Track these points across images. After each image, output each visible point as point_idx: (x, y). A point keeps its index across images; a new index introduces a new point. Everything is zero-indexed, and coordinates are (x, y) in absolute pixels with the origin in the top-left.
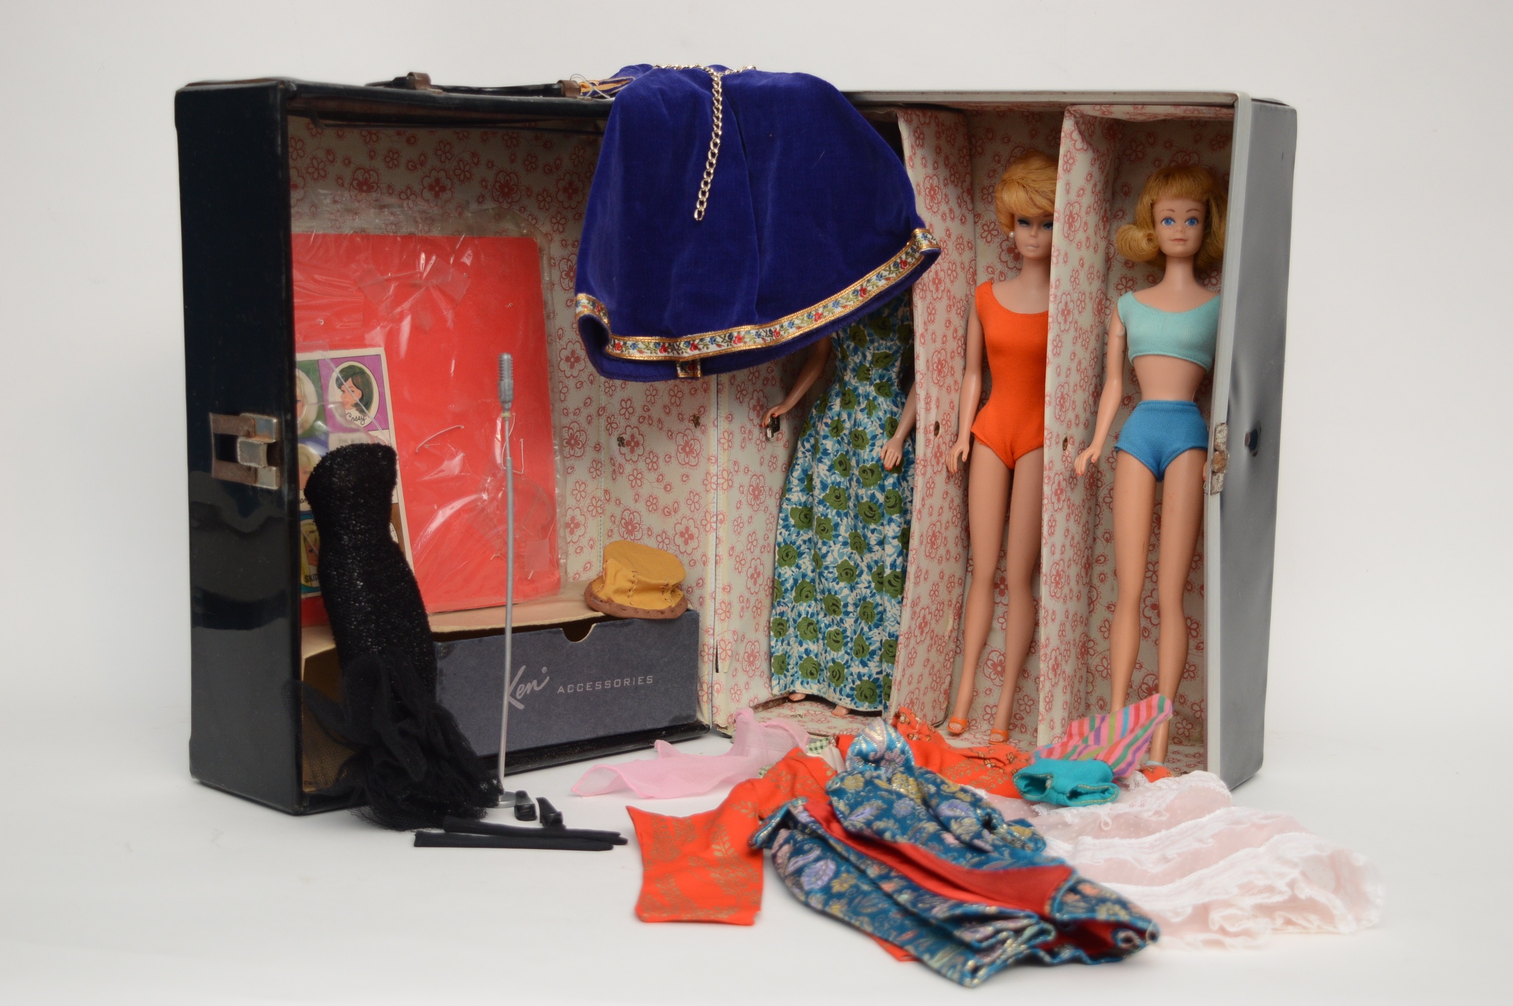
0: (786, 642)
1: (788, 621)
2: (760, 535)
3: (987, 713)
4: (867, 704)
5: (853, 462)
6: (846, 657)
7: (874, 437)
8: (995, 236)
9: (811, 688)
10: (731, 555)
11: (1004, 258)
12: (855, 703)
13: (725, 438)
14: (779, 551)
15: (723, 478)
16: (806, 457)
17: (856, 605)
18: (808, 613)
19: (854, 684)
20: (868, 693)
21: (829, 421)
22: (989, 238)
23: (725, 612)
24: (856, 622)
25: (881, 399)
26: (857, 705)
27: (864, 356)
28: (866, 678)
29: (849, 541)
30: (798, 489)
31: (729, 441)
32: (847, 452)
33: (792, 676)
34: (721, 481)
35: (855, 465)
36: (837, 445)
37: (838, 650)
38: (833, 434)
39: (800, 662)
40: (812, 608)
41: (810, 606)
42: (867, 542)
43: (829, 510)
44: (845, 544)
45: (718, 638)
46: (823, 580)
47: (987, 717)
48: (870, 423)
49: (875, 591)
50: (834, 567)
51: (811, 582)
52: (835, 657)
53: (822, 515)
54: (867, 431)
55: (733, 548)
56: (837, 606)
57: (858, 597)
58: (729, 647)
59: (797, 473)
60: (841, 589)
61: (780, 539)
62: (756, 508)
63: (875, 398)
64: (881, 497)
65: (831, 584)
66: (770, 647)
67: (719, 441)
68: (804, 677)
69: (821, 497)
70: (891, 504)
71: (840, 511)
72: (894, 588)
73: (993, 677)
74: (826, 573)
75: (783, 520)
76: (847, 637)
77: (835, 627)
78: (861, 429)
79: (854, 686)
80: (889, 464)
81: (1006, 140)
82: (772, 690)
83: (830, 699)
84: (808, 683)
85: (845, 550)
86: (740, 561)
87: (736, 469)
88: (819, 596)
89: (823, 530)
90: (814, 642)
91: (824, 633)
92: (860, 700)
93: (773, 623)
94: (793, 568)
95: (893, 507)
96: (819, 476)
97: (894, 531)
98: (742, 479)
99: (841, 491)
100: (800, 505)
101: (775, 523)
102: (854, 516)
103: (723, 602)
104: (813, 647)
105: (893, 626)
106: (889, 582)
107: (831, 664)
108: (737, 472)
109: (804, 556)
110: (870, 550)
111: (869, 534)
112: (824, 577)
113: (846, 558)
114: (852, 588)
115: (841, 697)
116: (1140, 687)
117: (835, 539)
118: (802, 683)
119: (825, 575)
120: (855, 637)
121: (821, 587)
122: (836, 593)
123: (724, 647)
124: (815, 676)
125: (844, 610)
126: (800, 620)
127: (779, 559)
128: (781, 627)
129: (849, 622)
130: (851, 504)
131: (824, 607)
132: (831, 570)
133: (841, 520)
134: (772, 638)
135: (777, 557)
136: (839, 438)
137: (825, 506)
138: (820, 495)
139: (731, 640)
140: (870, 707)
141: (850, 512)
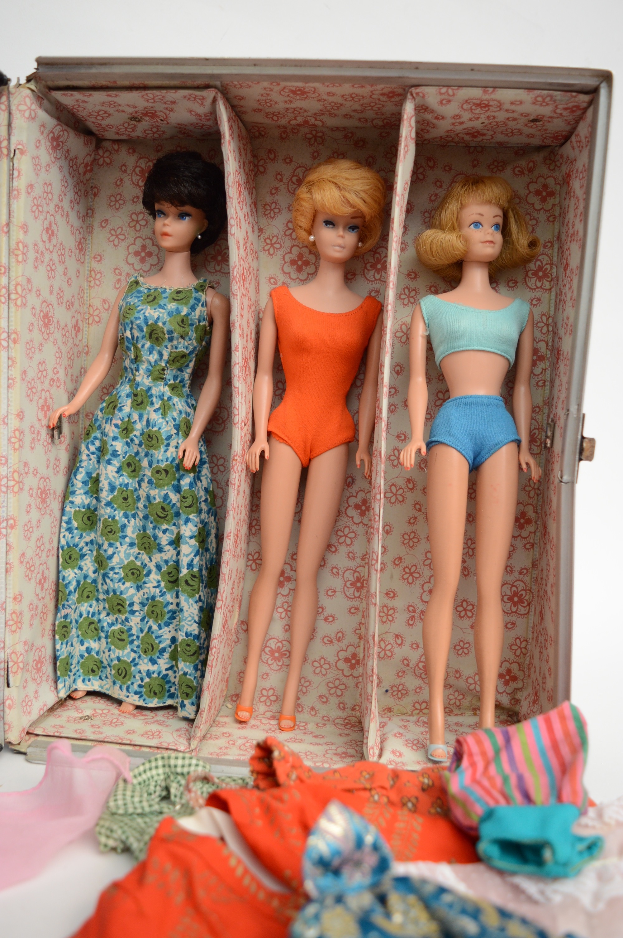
0: (70, 644)
1: (71, 622)
2: (46, 540)
3: (264, 696)
4: (156, 700)
5: (145, 463)
6: (133, 655)
7: (169, 437)
8: (277, 249)
9: (93, 685)
10: (22, 562)
11: (286, 269)
12: (144, 700)
13: (16, 437)
14: (63, 555)
15: (14, 480)
16: (90, 460)
17: (143, 604)
18: (89, 612)
19: (142, 681)
20: (157, 689)
21: (119, 422)
22: (272, 251)
23: (16, 623)
24: (142, 620)
25: (176, 400)
26: (146, 702)
27: (161, 354)
28: (155, 675)
29: (136, 542)
30: (82, 491)
31: (20, 440)
32: (137, 453)
33: (74, 674)
34: (11, 483)
35: (147, 466)
36: (126, 447)
37: (123, 648)
38: (123, 435)
39: (81, 661)
40: (93, 607)
41: (91, 606)
42: (157, 542)
43: (116, 512)
44: (132, 545)
45: (8, 651)
46: (108, 581)
47: (263, 699)
48: (165, 423)
49: (165, 590)
50: (120, 568)
51: (92, 583)
52: (120, 655)
53: (109, 517)
54: (162, 431)
55: (23, 555)
56: (122, 605)
57: (146, 596)
58: (21, 659)
59: (81, 476)
60: (127, 589)
61: (63, 542)
62: (43, 511)
63: (170, 399)
64: (174, 497)
65: (116, 585)
66: (54, 650)
67: (9, 440)
68: (85, 675)
69: (109, 499)
70: (187, 504)
71: (127, 512)
72: (192, 588)
73: (270, 662)
74: (111, 574)
75: (66, 523)
76: (133, 635)
77: (119, 626)
78: (155, 429)
79: (143, 684)
80: (188, 463)
81: (288, 161)
82: (57, 693)
83: (115, 696)
84: (89, 680)
85: (132, 551)
86: (30, 568)
87: (26, 471)
88: (101, 596)
89: (110, 532)
90: (95, 641)
91: (107, 632)
92: (149, 697)
93: (58, 626)
94: (76, 570)
95: (190, 507)
96: (107, 478)
97: (191, 530)
98: (31, 481)
99: (129, 492)
100: (84, 507)
101: (58, 526)
102: (144, 517)
103: (14, 612)
104: (94, 645)
105: (191, 625)
106: (186, 582)
107: (116, 662)
108: (27, 473)
109: (85, 558)
110: (161, 550)
111: (160, 534)
112: (109, 578)
113: (132, 558)
114: (139, 588)
115: (128, 694)
116: (417, 665)
117: (122, 540)
118: (84, 681)
119: (110, 576)
120: (141, 635)
121: (105, 587)
122: (121, 593)
123: (15, 660)
124: (96, 673)
125: (130, 609)
126: (81, 620)
127: (63, 562)
128: (65, 629)
129: (135, 621)
130: (140, 505)
131: (107, 606)
132: (117, 571)
133: (128, 521)
134: (57, 642)
135: (61, 560)
136: (128, 440)
137: (112, 508)
138: (107, 497)
139: (23, 651)
140: (158, 703)
141: (139, 513)
